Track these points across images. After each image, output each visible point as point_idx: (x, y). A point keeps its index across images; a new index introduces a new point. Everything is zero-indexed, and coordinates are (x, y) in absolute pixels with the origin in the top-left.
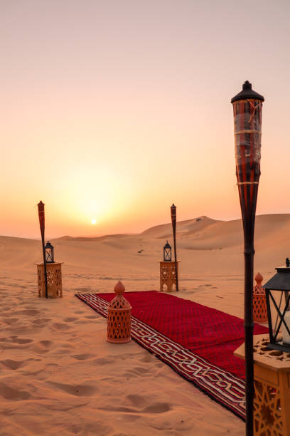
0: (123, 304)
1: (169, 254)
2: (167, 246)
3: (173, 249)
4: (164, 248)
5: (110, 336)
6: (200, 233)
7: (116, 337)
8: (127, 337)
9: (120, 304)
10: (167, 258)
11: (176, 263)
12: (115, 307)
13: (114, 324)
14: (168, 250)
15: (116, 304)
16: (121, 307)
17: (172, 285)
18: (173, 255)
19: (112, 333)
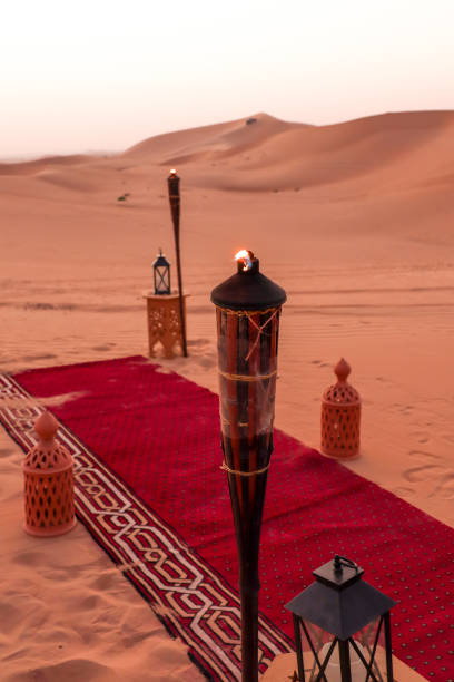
0: (55, 458)
1: (166, 278)
2: (161, 262)
3: (174, 269)
4: (155, 266)
5: (31, 523)
6: (254, 155)
7: (43, 525)
8: (67, 520)
9: (50, 459)
10: (163, 288)
11: (181, 300)
12: (38, 466)
13: (37, 500)
14: (162, 269)
15: (39, 460)
16: (50, 466)
17: (173, 344)
18: (174, 280)
19: (34, 516)
